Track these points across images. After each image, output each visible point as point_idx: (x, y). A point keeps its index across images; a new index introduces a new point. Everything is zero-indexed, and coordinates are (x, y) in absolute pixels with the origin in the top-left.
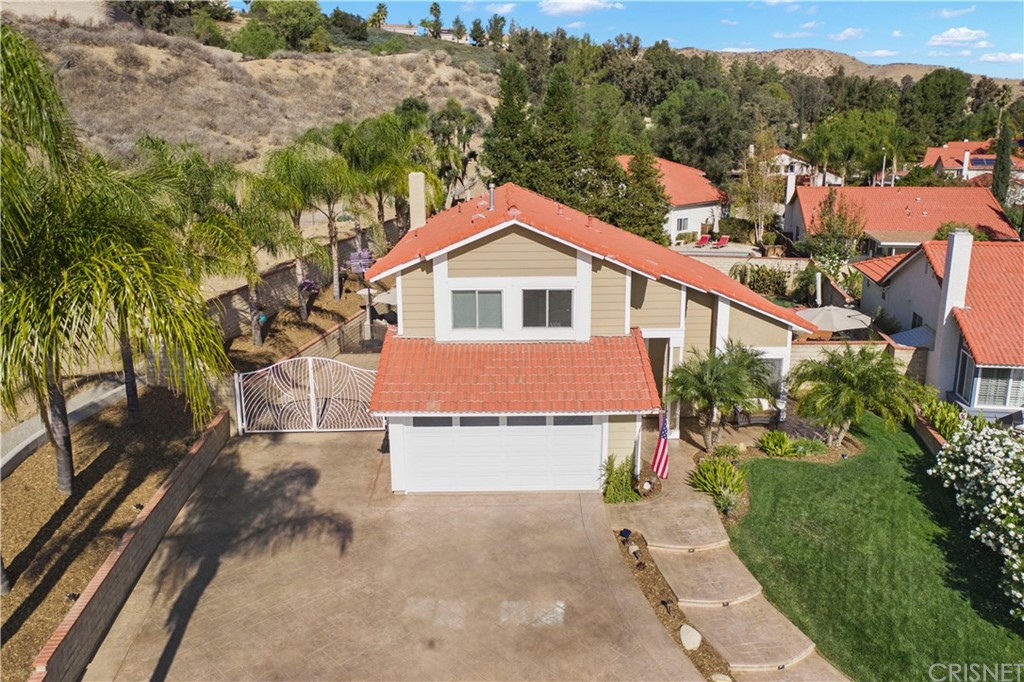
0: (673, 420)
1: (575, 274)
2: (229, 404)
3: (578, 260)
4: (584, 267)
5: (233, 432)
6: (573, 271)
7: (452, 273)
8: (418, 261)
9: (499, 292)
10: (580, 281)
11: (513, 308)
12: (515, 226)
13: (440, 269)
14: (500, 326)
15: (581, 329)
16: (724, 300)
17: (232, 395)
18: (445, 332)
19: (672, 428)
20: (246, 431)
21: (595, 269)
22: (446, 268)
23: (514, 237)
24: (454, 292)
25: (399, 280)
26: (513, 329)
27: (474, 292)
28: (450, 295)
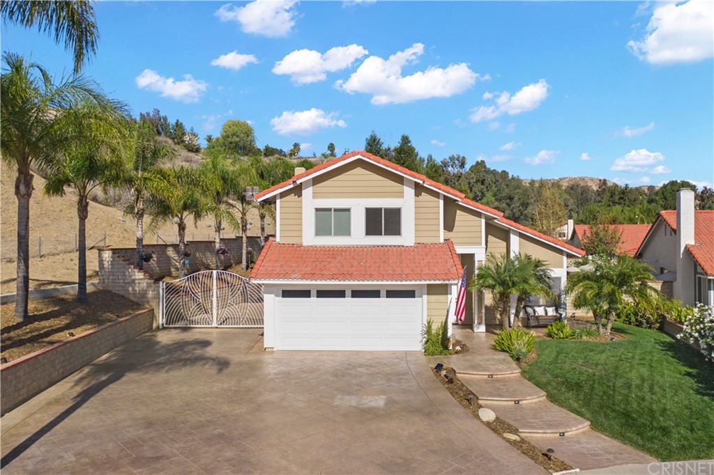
0: (480, 318)
1: (403, 197)
2: (153, 304)
3: (405, 187)
4: (409, 192)
5: (155, 325)
6: (401, 194)
7: (315, 195)
8: (292, 186)
9: (348, 210)
10: (406, 201)
11: (358, 222)
12: (359, 160)
13: (307, 193)
14: (349, 234)
15: (408, 237)
16: (515, 233)
17: (157, 297)
18: (310, 239)
19: (480, 323)
20: (165, 326)
21: (417, 194)
22: (312, 192)
23: (359, 170)
24: (317, 210)
25: (278, 201)
26: (358, 236)
27: (329, 210)
28: (314, 211)
